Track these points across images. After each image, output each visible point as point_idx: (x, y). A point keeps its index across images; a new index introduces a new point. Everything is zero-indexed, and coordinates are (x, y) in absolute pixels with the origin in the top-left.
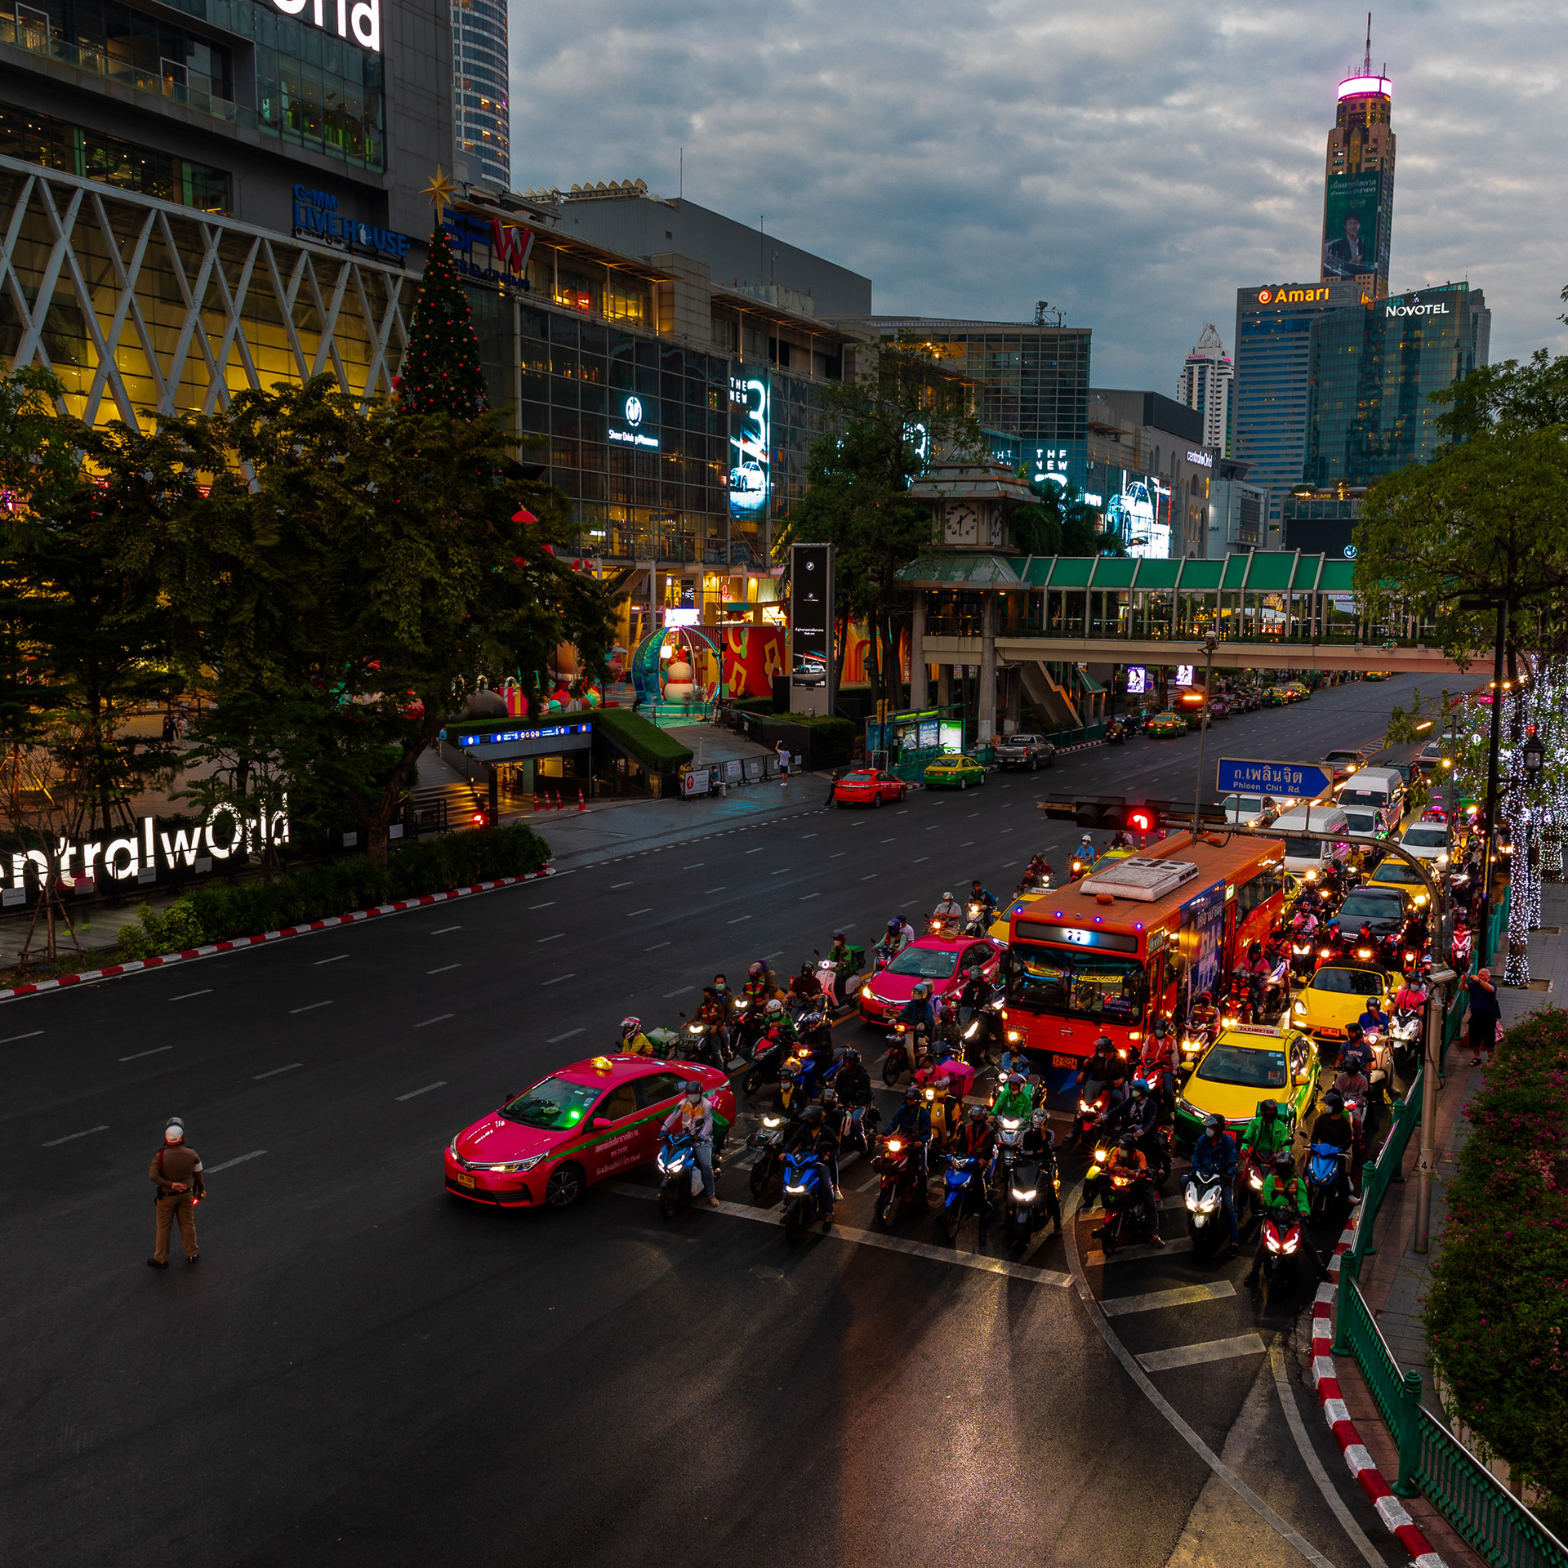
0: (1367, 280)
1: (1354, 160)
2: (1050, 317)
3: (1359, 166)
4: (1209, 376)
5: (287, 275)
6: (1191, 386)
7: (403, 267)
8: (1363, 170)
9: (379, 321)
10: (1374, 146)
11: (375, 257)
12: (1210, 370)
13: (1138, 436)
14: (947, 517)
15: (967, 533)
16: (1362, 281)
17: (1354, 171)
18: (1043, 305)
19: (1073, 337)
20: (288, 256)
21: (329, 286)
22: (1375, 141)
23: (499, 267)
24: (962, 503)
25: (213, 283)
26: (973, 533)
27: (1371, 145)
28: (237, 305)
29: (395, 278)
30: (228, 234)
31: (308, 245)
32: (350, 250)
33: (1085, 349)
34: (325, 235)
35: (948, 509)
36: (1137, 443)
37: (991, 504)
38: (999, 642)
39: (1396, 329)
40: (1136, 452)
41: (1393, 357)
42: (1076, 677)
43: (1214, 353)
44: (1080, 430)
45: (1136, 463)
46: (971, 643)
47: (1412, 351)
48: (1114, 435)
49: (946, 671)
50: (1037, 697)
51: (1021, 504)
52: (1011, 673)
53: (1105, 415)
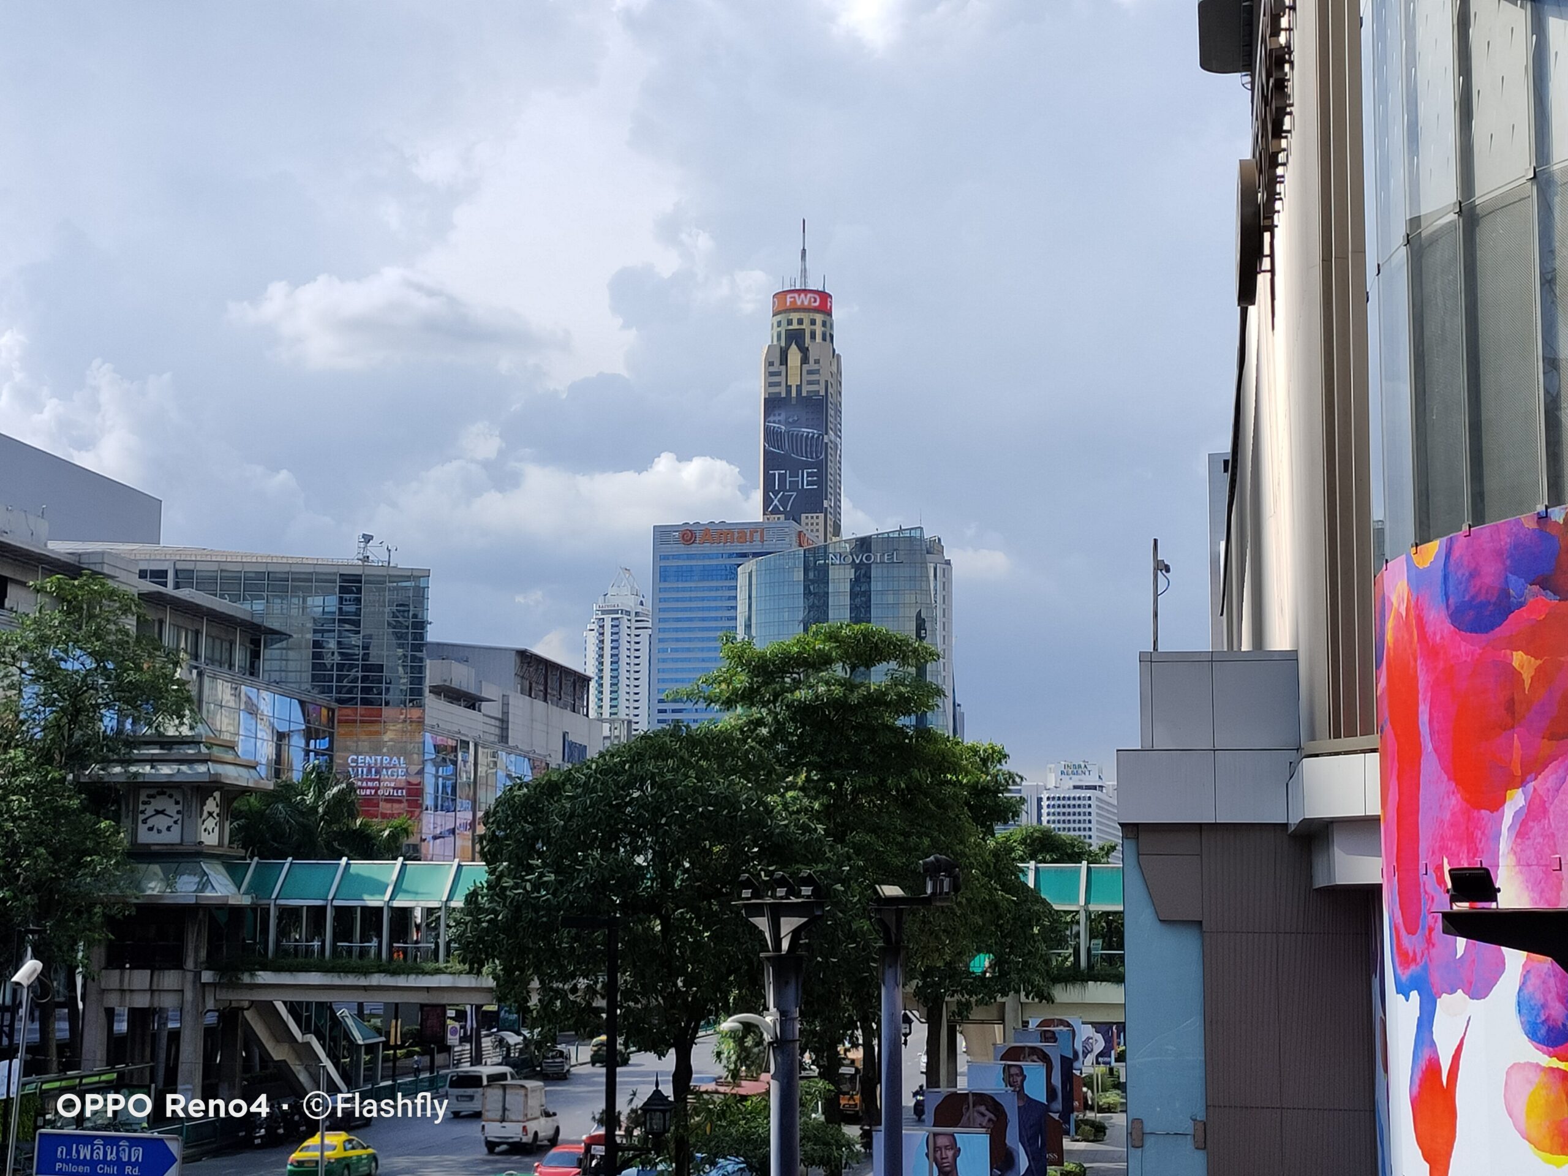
0: (815, 521)
1: (794, 381)
2: (377, 555)
3: (799, 388)
4: (624, 630)
6: (602, 641)
8: (804, 394)
10: (816, 367)
12: (625, 624)
13: (505, 704)
14: (142, 807)
15: (169, 829)
16: (810, 521)
17: (794, 394)
18: (368, 538)
19: (408, 578)
22: (817, 362)
24: (163, 788)
26: (176, 829)
27: (812, 365)
33: (421, 594)
35: (143, 798)
36: (506, 713)
37: (202, 790)
38: (207, 976)
39: (840, 579)
40: (504, 723)
41: (839, 612)
42: (337, 1023)
43: (629, 603)
44: (415, 695)
45: (504, 738)
46: (170, 979)
47: (861, 606)
48: (472, 702)
49: (139, 1017)
50: (279, 1053)
51: (245, 791)
52: (230, 1016)
53: (461, 676)
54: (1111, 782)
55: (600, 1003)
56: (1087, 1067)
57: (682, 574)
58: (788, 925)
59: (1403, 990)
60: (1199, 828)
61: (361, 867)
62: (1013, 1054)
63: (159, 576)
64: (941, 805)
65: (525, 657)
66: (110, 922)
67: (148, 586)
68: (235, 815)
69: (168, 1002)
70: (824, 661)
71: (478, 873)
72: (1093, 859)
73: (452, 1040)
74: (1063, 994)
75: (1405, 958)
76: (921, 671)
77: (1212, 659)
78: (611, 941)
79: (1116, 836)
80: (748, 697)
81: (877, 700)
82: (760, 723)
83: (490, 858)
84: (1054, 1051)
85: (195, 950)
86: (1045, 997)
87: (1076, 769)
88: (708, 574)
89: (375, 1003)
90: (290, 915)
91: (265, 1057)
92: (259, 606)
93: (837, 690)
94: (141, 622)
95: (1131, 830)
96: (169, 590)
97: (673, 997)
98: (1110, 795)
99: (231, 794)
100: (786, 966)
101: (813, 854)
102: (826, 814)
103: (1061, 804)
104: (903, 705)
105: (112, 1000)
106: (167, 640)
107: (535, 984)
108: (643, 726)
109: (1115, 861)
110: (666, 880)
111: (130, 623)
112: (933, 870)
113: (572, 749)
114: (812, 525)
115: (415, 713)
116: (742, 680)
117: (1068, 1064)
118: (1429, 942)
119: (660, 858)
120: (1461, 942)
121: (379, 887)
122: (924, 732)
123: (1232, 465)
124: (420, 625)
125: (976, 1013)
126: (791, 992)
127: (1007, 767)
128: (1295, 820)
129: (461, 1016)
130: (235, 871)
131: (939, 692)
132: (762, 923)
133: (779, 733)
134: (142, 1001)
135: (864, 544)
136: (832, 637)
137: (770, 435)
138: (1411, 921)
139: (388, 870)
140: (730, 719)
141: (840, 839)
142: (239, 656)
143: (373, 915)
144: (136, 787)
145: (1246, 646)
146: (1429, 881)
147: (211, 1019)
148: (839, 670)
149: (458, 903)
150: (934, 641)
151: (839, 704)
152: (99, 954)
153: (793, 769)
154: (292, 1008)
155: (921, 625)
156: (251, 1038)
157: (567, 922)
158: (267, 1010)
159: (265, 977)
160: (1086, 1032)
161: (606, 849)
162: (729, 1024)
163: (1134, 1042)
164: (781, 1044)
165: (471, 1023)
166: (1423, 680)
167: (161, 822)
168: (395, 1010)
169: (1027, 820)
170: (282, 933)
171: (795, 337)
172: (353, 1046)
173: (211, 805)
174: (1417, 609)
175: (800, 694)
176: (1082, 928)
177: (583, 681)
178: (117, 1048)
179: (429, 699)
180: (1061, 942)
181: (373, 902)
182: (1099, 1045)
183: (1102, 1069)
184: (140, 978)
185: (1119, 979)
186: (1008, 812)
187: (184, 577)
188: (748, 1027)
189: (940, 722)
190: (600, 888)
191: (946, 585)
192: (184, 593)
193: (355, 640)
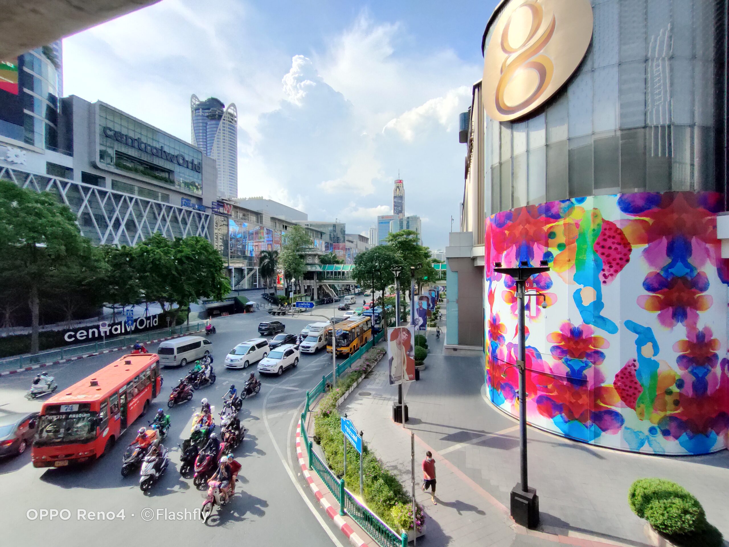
2: (338, 221)
3: (399, 195)
4: (374, 232)
5: (180, 214)
7: (205, 212)
9: (199, 222)
10: (401, 191)
11: (199, 210)
12: (374, 230)
13: (357, 243)
14: (307, 258)
19: (343, 225)
20: (180, 210)
21: (189, 216)
23: (226, 212)
24: (310, 255)
25: (163, 216)
26: (312, 261)
28: (168, 220)
29: (203, 214)
30: (167, 206)
31: (184, 208)
32: (194, 209)
33: (344, 227)
34: (189, 206)
37: (315, 255)
38: (317, 281)
39: (405, 223)
40: (357, 245)
41: (405, 228)
42: (335, 287)
43: (374, 227)
44: (344, 241)
45: (357, 247)
46: (312, 281)
47: (408, 227)
48: (352, 242)
49: (308, 287)
50: (327, 291)
51: (321, 255)
52: (321, 286)
53: (350, 239)
54: (445, 252)
55: (371, 284)
56: (441, 292)
57: (382, 223)
58: (398, 272)
59: (487, 280)
60: (458, 258)
61: (337, 265)
62: (430, 290)
63: (308, 225)
64: (420, 255)
65: (360, 236)
66: (304, 274)
67: (307, 227)
68: (320, 259)
69: (312, 284)
70: (403, 235)
71: (354, 266)
72: (442, 263)
73: (351, 289)
74: (437, 282)
75: (487, 276)
76: (417, 236)
77: (460, 233)
78: (373, 275)
79: (445, 259)
80: (392, 240)
81: (411, 240)
82: (393, 244)
83: (356, 264)
84: (436, 290)
85: (315, 277)
86: (434, 282)
87: (439, 250)
88: (385, 223)
89: (340, 284)
90: (328, 273)
91: (326, 292)
92: (322, 229)
93: (405, 239)
94: (306, 232)
95: (448, 258)
96: (309, 227)
97: (382, 283)
98: (444, 254)
99: (319, 256)
100: (398, 278)
101: (401, 263)
102: (403, 257)
103: (437, 255)
104: (414, 241)
105: (305, 284)
106: (309, 234)
107: (362, 281)
108: (376, 245)
109: (445, 263)
110: (380, 267)
111: (304, 232)
112: (419, 265)
113: (366, 249)
114: (401, 215)
115: (344, 244)
116: (391, 238)
117: (438, 292)
118: (491, 273)
119: (379, 263)
120: (496, 273)
121: (340, 268)
122: (417, 245)
123: (463, 204)
124: (344, 231)
125: (425, 285)
126: (398, 282)
127: (429, 250)
128: (472, 257)
129: (352, 286)
130: (320, 266)
131: (419, 239)
132: (394, 272)
133: (396, 245)
134: (309, 284)
135: (408, 218)
136: (404, 231)
137: (395, 202)
138: (489, 270)
139: (341, 266)
140: (389, 244)
141: (405, 261)
142: (319, 236)
143: (339, 272)
144: (306, 255)
145: (465, 231)
146: (491, 265)
147: (318, 287)
148: (405, 236)
149: (351, 270)
150: (418, 232)
151: (405, 241)
152: (302, 278)
153: (398, 250)
154: (329, 285)
155: (417, 229)
156: (323, 290)
157: (367, 273)
158: (325, 285)
159: (325, 281)
160: (441, 287)
161: (372, 262)
162: (390, 286)
163: (448, 289)
164: (397, 289)
165: (354, 287)
166: (491, 235)
167: (310, 260)
168: (343, 285)
169: (432, 258)
170: (327, 275)
171: (398, 187)
172: (337, 291)
173: (317, 257)
174: (491, 225)
175: (399, 240)
176: (440, 273)
177: (368, 239)
178: (306, 291)
179: (346, 242)
180: (437, 275)
181: (339, 270)
182: (443, 289)
183: (443, 293)
184: (308, 281)
185: (446, 280)
186: (429, 256)
187: (311, 225)
188: (392, 287)
189: (419, 243)
190: (371, 268)
191: (420, 223)
192: (311, 228)
193: (335, 234)
